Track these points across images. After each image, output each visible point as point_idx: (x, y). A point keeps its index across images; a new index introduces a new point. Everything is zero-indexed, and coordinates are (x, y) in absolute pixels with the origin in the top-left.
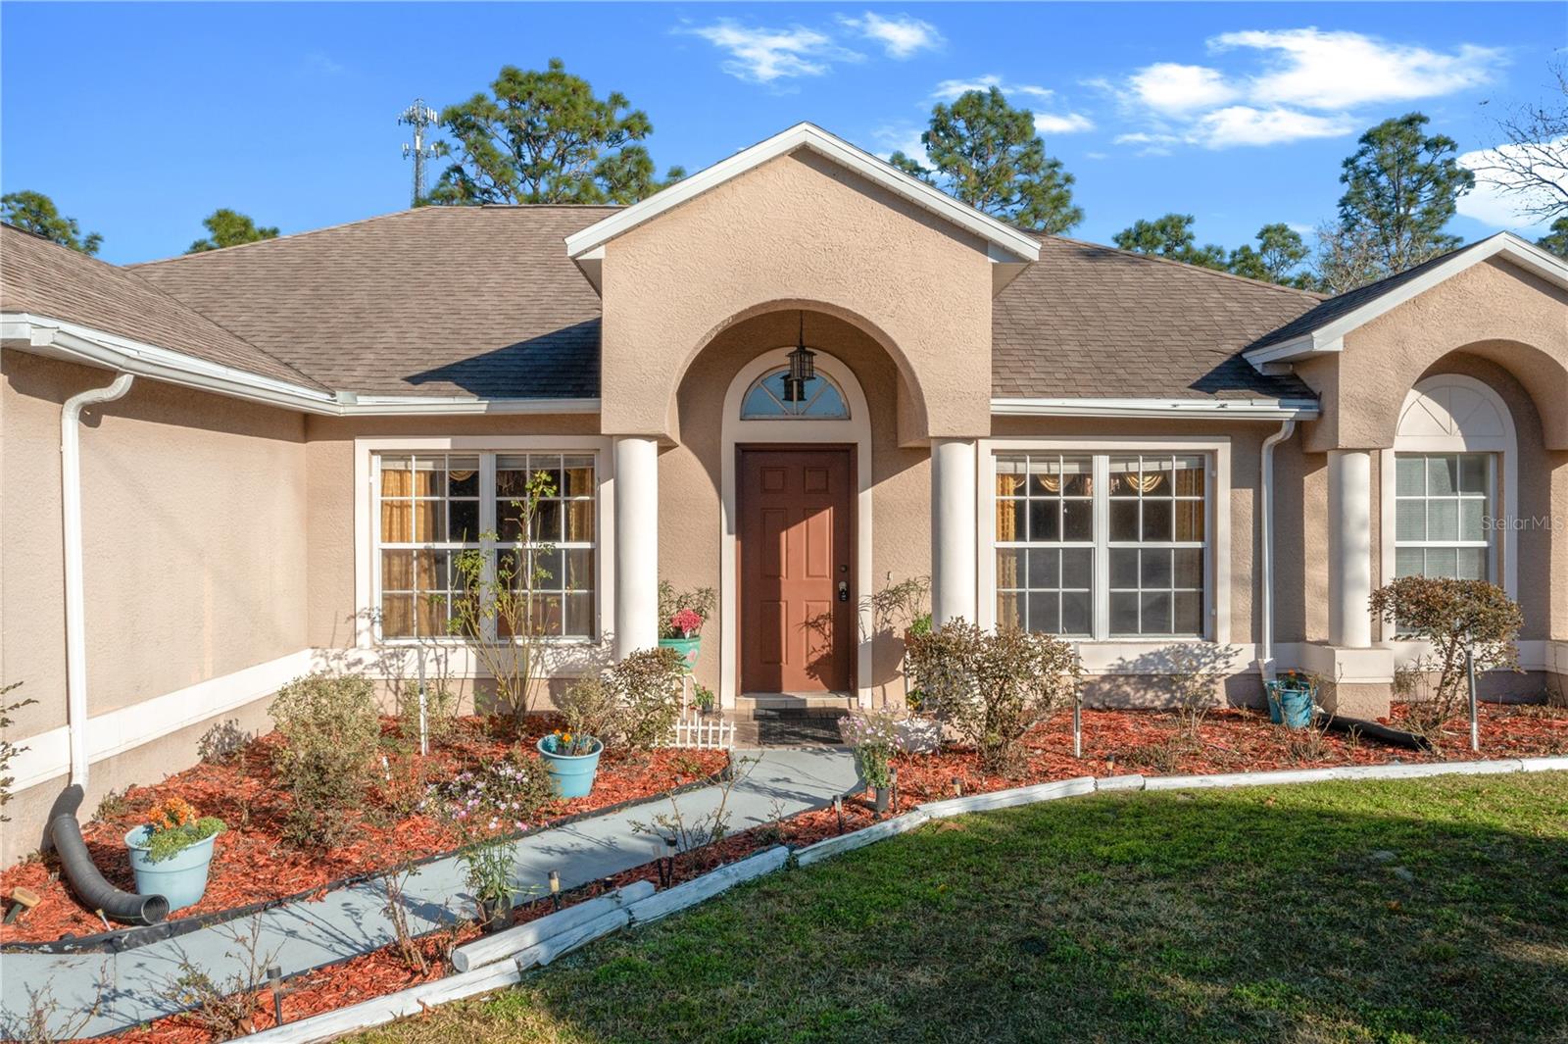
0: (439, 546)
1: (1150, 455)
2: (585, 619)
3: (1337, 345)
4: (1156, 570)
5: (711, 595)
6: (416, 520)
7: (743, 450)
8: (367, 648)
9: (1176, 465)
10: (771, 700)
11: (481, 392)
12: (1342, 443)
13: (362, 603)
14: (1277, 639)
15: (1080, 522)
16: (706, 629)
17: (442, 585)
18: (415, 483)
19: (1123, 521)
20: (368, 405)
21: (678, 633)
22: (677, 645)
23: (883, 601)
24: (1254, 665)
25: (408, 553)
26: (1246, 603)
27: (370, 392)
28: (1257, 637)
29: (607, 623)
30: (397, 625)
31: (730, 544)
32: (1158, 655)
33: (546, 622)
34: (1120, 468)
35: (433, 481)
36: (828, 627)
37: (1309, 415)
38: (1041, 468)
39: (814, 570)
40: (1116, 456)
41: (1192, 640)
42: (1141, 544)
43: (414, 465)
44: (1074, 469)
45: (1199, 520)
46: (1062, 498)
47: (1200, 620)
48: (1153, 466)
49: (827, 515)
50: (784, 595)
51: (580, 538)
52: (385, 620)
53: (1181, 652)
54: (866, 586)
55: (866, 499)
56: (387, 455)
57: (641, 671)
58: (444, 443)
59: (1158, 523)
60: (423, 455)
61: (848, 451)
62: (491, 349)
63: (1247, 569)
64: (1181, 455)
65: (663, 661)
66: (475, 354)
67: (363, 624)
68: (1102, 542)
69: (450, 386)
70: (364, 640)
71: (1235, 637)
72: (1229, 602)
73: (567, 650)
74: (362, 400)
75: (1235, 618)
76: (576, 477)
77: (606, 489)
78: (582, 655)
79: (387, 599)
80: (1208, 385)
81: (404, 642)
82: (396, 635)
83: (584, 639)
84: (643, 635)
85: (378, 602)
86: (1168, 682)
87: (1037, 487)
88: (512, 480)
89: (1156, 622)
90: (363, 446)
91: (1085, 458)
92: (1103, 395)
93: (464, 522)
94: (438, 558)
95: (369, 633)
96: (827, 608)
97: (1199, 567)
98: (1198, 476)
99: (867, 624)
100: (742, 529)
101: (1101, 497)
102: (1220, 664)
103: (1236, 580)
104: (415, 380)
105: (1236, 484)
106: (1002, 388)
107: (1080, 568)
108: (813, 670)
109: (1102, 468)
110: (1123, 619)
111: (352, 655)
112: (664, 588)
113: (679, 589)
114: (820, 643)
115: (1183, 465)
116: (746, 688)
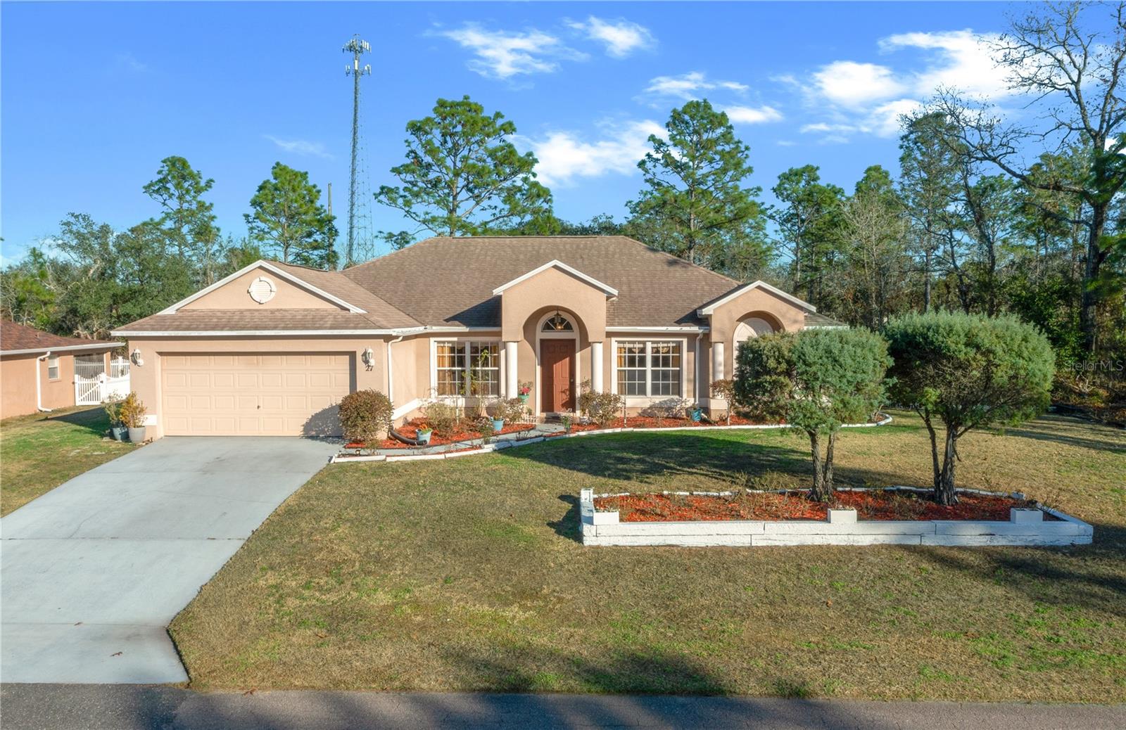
0: (454, 368)
1: (664, 342)
2: (496, 390)
3: (711, 313)
4: (665, 375)
5: (532, 384)
6: (447, 361)
7: (542, 341)
8: (434, 398)
9: (671, 345)
10: (551, 414)
11: (467, 325)
12: (713, 341)
13: (432, 385)
14: (700, 397)
15: (642, 362)
16: (531, 393)
17: (455, 380)
18: (447, 350)
19: (655, 362)
20: (436, 329)
21: (523, 394)
22: (523, 397)
23: (584, 384)
24: (694, 404)
25: (445, 370)
26: (691, 387)
27: (435, 325)
28: (695, 396)
29: (503, 391)
30: (441, 392)
31: (538, 368)
32: (665, 401)
33: (485, 391)
34: (655, 345)
35: (452, 350)
36: (568, 393)
37: (707, 332)
38: (631, 346)
39: (564, 375)
40: (653, 342)
41: (675, 397)
42: (661, 368)
43: (446, 345)
44: (641, 346)
45: (678, 361)
46: (637, 355)
47: (678, 391)
48: (666, 345)
49: (568, 359)
50: (555, 383)
51: (495, 366)
52: (438, 391)
53: (672, 400)
54: (578, 381)
55: (578, 355)
56: (439, 342)
57: (512, 403)
58: (455, 339)
59: (666, 363)
60: (449, 342)
61: (573, 341)
62: (466, 308)
63: (692, 377)
64: (673, 342)
65: (519, 400)
66: (462, 310)
67: (432, 391)
68: (649, 368)
69: (457, 322)
70: (433, 396)
71: (688, 396)
72: (686, 387)
73: (492, 399)
74: (434, 328)
75: (688, 391)
76: (495, 348)
77: (503, 352)
78: (496, 400)
79: (439, 384)
80: (679, 322)
81: (444, 396)
82: (442, 394)
83: (496, 396)
84: (513, 394)
85: (437, 385)
86: (669, 409)
87: (630, 351)
88: (475, 349)
89: (666, 392)
90: (432, 339)
91: (644, 343)
92: (646, 325)
93: (461, 362)
94: (454, 372)
95: (434, 394)
96: (568, 387)
97: (678, 376)
98: (678, 348)
99: (579, 392)
100: (542, 364)
101: (649, 355)
102: (683, 404)
103: (689, 380)
104: (447, 320)
105: (689, 351)
106: (610, 323)
107: (642, 375)
108: (563, 405)
109: (649, 346)
110: (655, 391)
111: (430, 400)
112: (519, 382)
113: (523, 382)
114: (565, 397)
115: (674, 345)
116: (543, 410)
